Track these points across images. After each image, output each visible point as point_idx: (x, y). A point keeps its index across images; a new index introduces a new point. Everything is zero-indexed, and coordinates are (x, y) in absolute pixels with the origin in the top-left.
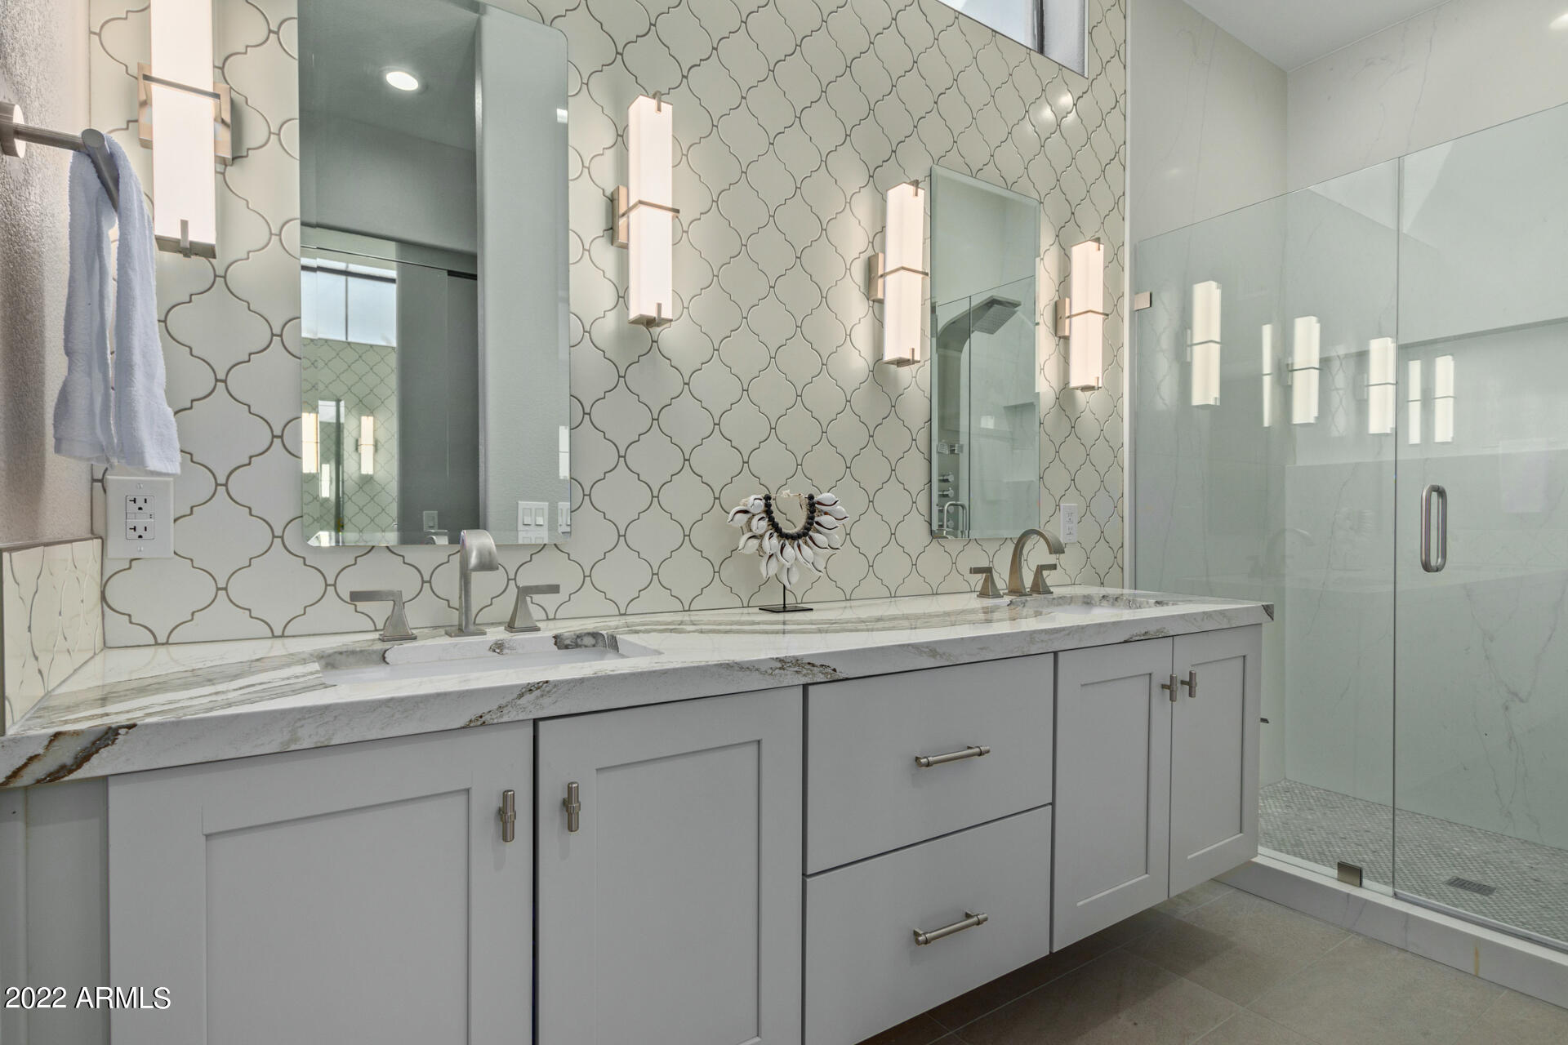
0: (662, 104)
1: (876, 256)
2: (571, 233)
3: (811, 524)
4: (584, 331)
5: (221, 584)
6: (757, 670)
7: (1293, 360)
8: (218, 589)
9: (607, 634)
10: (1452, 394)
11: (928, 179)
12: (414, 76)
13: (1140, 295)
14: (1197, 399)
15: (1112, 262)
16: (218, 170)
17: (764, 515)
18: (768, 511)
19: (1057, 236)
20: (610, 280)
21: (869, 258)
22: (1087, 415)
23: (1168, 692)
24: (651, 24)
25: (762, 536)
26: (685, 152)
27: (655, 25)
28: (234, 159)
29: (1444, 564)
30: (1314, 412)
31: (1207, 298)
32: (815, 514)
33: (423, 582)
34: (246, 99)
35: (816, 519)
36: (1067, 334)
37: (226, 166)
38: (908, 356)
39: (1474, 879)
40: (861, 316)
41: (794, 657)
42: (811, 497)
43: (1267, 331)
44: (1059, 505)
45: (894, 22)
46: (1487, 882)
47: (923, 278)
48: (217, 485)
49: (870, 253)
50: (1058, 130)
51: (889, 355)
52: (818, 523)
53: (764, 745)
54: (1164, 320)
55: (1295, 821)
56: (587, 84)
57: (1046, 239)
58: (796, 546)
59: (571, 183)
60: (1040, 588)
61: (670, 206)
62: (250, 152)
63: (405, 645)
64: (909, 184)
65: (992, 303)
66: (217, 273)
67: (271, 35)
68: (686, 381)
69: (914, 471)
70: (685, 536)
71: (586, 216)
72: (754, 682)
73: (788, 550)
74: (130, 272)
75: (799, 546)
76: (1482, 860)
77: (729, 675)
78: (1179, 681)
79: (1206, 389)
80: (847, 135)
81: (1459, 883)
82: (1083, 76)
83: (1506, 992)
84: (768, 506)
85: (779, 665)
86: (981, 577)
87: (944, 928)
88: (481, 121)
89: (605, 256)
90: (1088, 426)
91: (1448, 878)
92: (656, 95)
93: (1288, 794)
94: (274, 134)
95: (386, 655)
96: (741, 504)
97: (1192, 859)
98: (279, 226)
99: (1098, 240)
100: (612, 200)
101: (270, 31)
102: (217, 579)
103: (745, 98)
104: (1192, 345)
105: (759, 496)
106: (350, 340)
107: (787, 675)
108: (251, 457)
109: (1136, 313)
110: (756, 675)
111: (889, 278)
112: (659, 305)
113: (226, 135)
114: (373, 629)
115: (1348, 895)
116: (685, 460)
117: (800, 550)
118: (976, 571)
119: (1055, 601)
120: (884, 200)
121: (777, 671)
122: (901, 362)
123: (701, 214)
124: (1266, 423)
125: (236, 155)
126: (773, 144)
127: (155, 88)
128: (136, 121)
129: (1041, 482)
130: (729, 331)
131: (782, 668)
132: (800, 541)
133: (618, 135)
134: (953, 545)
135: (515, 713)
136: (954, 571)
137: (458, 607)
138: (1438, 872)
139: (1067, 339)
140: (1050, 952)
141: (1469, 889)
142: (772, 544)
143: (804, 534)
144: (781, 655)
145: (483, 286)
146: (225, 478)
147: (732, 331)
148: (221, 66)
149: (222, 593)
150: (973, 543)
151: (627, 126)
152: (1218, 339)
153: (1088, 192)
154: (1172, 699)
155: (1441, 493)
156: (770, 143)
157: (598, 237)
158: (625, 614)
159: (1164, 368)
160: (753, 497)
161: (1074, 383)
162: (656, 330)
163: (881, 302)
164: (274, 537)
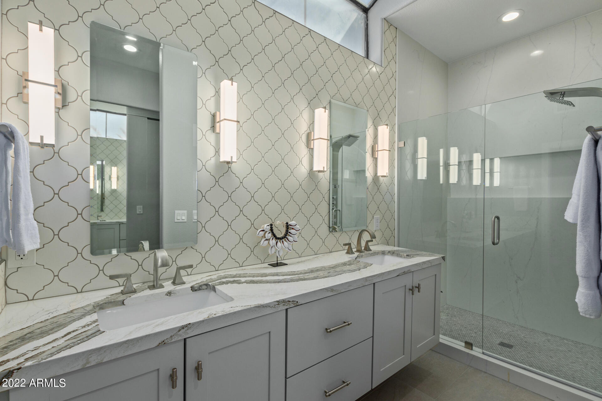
0: (233, 82)
1: (311, 132)
2: (198, 129)
3: (287, 233)
4: (203, 165)
5: (56, 274)
6: (269, 306)
7: (450, 161)
8: (55, 276)
9: (211, 284)
10: (499, 171)
11: (329, 104)
12: (135, 47)
13: (401, 142)
14: (419, 177)
15: (392, 131)
16: (56, 111)
17: (270, 231)
18: (272, 230)
19: (373, 122)
20: (214, 147)
21: (308, 133)
22: (383, 184)
23: (411, 291)
24: (229, 51)
25: (269, 239)
26: (241, 97)
27: (230, 51)
28: (63, 106)
29: (499, 242)
30: (456, 180)
31: (423, 142)
32: (289, 229)
33: (139, 265)
34: (68, 83)
35: (289, 231)
36: (376, 157)
37: (59, 109)
38: (322, 169)
39: (506, 342)
40: (305, 154)
41: (283, 299)
42: (287, 223)
43: (441, 151)
44: (373, 217)
45: (317, 48)
46: (511, 343)
47: (327, 141)
48: (54, 235)
49: (308, 131)
50: (374, 86)
51: (315, 169)
52: (290, 233)
53: (272, 334)
54: (408, 150)
55: (450, 321)
56: (205, 73)
57: (370, 123)
58: (281, 242)
59: (198, 110)
60: (367, 249)
61: (236, 120)
62: (69, 103)
63: (133, 297)
64: (322, 108)
65: (350, 136)
66: (55, 152)
67: (79, 58)
68: (241, 181)
69: (324, 208)
70: (240, 239)
71: (203, 122)
72: (268, 311)
73: (279, 244)
74: (19, 177)
75: (283, 242)
76: (509, 334)
77: (259, 310)
78: (415, 287)
79: (422, 174)
80: (300, 89)
81: (502, 344)
82: (382, 66)
83: (518, 387)
84: (271, 228)
85: (277, 303)
86: (347, 247)
87: (335, 389)
88: (161, 63)
89: (211, 137)
90: (383, 187)
91: (499, 342)
92: (231, 79)
93: (448, 310)
94: (80, 96)
95: (124, 302)
96: (262, 227)
97: (418, 347)
98: (81, 132)
99: (387, 125)
100: (214, 116)
101: (78, 56)
102: (54, 272)
103: (264, 77)
104: (418, 158)
105: (268, 224)
106: (107, 137)
107: (280, 307)
108: (68, 223)
109: (400, 149)
110: (268, 308)
111: (315, 141)
112: (232, 157)
113: (59, 97)
114: (118, 285)
115: (468, 353)
116: (241, 211)
117: (283, 243)
118: (345, 245)
119: (373, 254)
120: (314, 112)
121: (277, 306)
122: (319, 171)
123: (247, 120)
124: (441, 182)
125: (63, 105)
126: (274, 93)
127: (30, 83)
128: (21, 93)
129: (368, 209)
130: (257, 162)
131: (278, 304)
132: (283, 240)
133: (216, 92)
134: (337, 234)
135: (177, 338)
136: (338, 243)
137: (153, 274)
138: (495, 340)
139: (376, 159)
140: (372, 389)
141: (505, 346)
142: (273, 242)
143: (285, 237)
144: (278, 300)
145: (162, 125)
146: (58, 232)
147: (258, 162)
148: (58, 70)
149: (56, 278)
150: (344, 233)
151: (220, 88)
152: (426, 157)
153: (384, 106)
154: (413, 294)
155: (498, 218)
156: (273, 93)
157: (209, 130)
158: (218, 270)
159: (408, 165)
160: (266, 225)
161: (379, 174)
162: (230, 165)
163: (313, 149)
164: (78, 253)
